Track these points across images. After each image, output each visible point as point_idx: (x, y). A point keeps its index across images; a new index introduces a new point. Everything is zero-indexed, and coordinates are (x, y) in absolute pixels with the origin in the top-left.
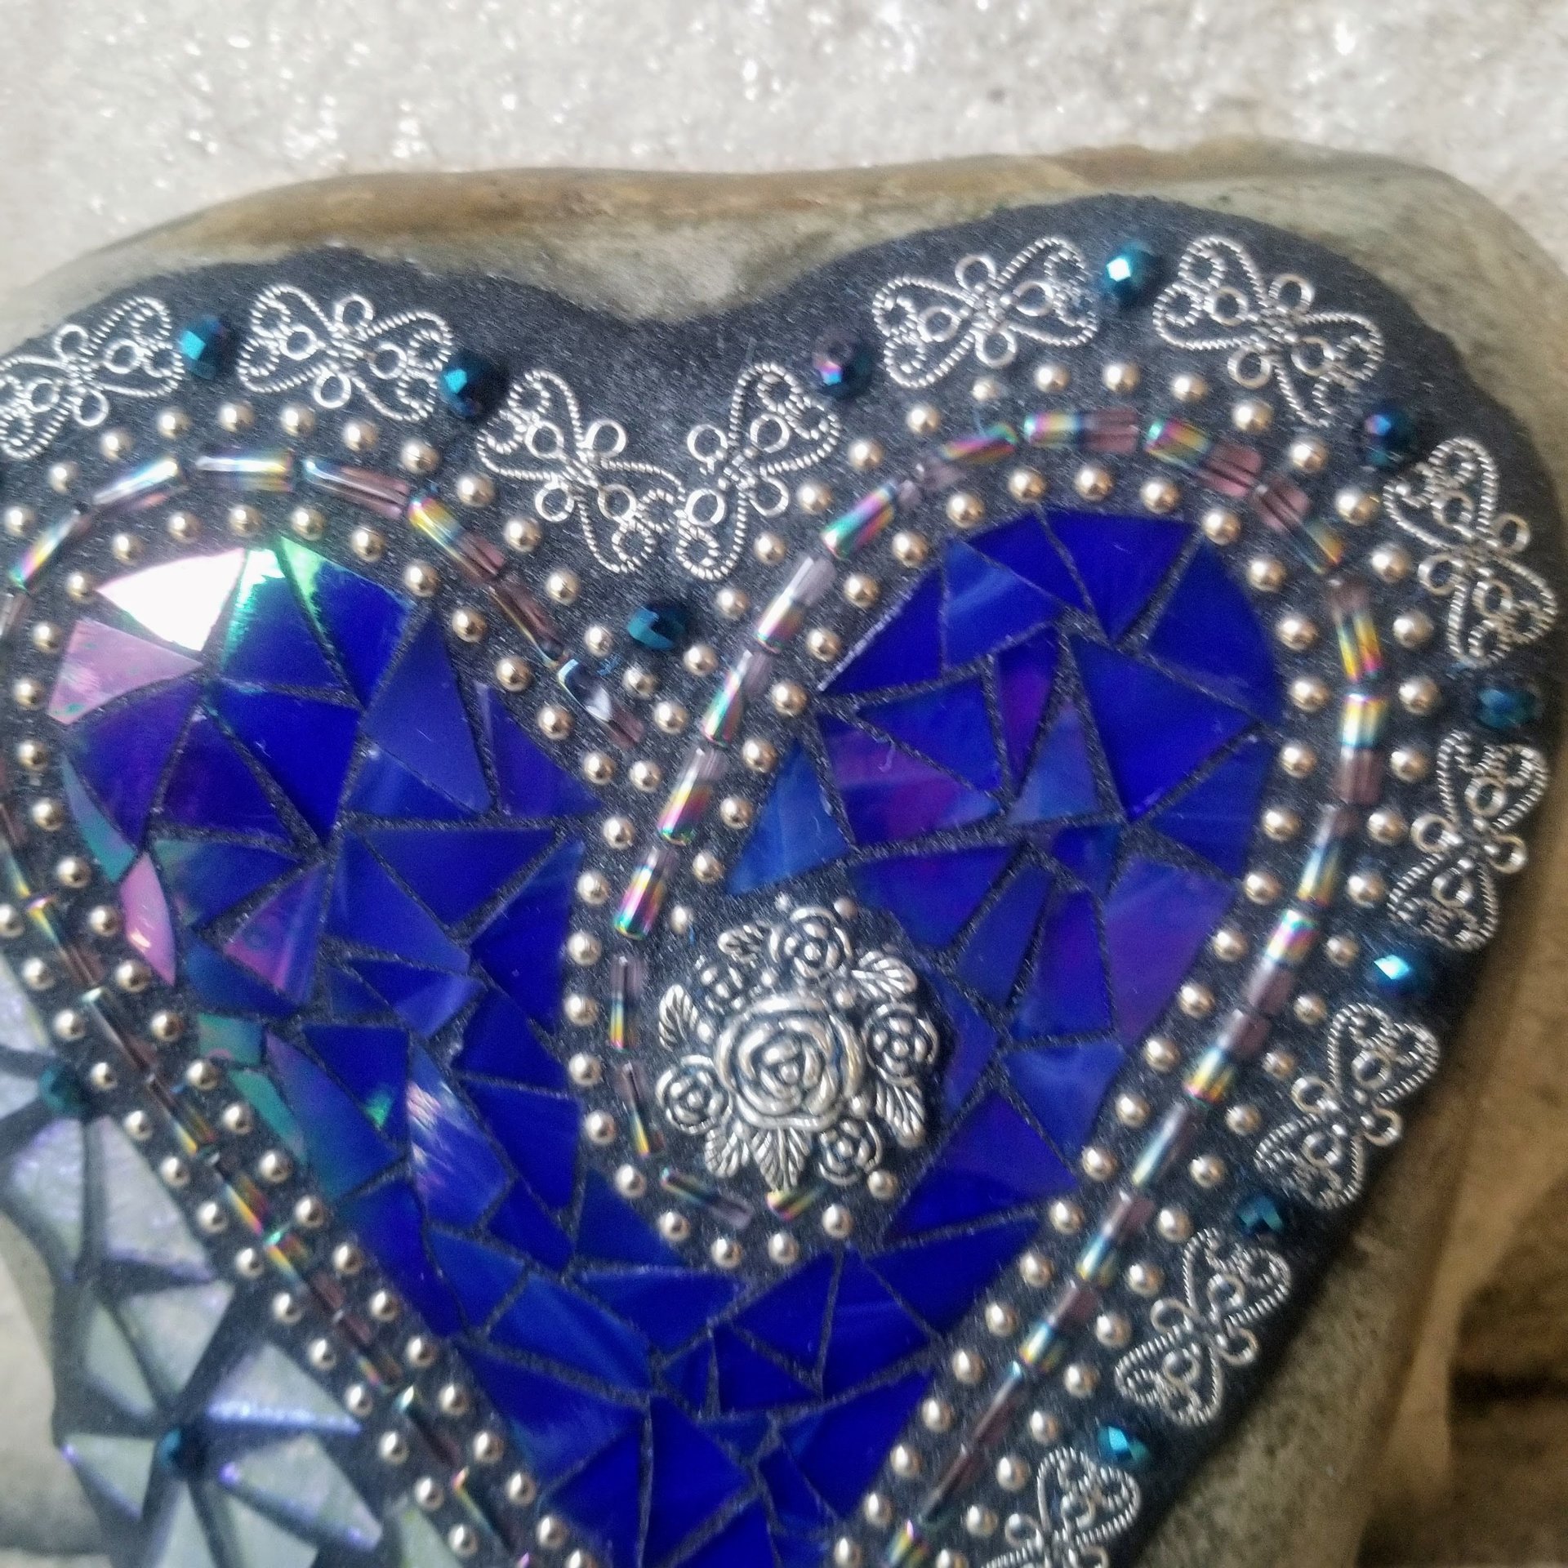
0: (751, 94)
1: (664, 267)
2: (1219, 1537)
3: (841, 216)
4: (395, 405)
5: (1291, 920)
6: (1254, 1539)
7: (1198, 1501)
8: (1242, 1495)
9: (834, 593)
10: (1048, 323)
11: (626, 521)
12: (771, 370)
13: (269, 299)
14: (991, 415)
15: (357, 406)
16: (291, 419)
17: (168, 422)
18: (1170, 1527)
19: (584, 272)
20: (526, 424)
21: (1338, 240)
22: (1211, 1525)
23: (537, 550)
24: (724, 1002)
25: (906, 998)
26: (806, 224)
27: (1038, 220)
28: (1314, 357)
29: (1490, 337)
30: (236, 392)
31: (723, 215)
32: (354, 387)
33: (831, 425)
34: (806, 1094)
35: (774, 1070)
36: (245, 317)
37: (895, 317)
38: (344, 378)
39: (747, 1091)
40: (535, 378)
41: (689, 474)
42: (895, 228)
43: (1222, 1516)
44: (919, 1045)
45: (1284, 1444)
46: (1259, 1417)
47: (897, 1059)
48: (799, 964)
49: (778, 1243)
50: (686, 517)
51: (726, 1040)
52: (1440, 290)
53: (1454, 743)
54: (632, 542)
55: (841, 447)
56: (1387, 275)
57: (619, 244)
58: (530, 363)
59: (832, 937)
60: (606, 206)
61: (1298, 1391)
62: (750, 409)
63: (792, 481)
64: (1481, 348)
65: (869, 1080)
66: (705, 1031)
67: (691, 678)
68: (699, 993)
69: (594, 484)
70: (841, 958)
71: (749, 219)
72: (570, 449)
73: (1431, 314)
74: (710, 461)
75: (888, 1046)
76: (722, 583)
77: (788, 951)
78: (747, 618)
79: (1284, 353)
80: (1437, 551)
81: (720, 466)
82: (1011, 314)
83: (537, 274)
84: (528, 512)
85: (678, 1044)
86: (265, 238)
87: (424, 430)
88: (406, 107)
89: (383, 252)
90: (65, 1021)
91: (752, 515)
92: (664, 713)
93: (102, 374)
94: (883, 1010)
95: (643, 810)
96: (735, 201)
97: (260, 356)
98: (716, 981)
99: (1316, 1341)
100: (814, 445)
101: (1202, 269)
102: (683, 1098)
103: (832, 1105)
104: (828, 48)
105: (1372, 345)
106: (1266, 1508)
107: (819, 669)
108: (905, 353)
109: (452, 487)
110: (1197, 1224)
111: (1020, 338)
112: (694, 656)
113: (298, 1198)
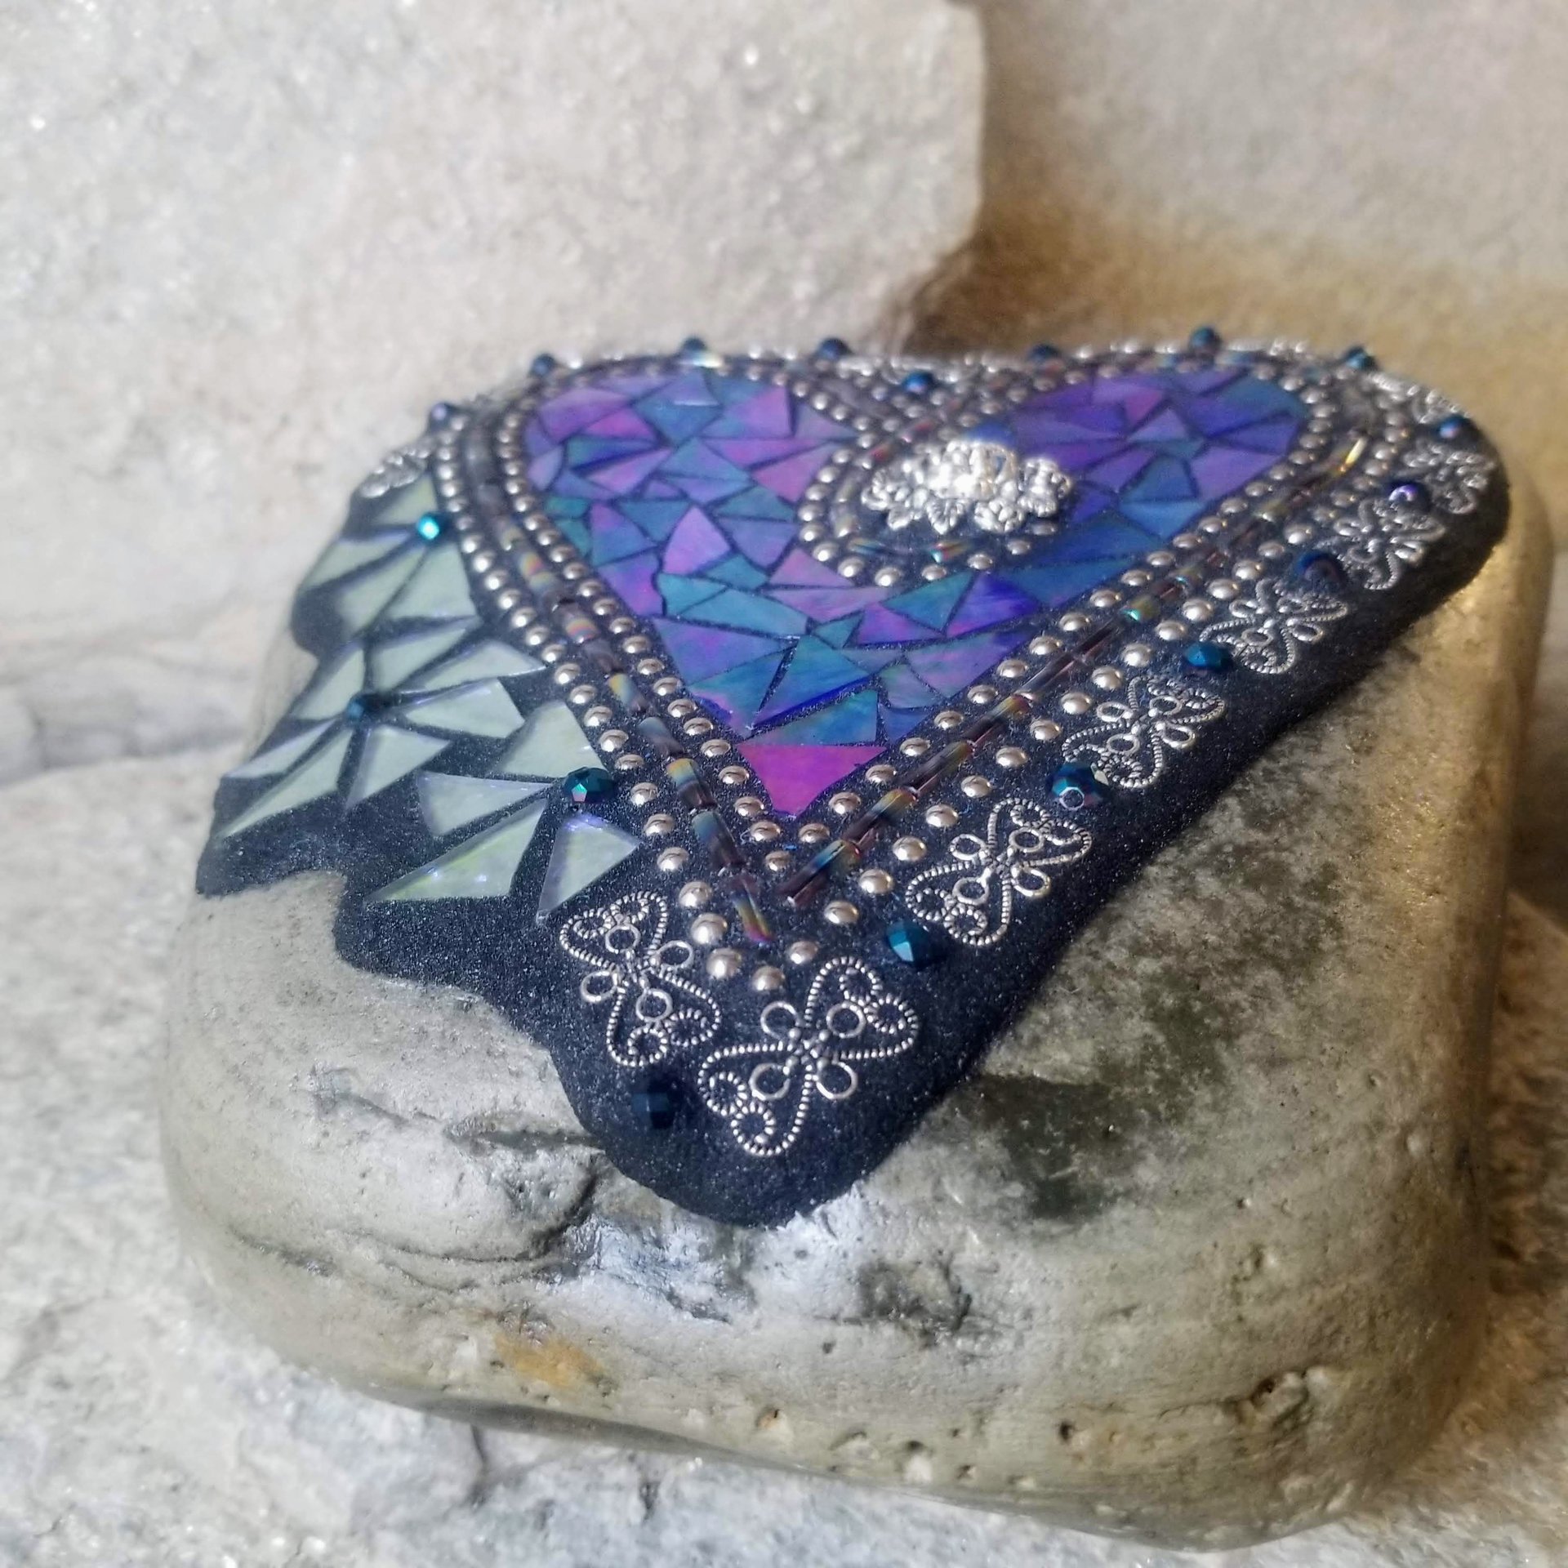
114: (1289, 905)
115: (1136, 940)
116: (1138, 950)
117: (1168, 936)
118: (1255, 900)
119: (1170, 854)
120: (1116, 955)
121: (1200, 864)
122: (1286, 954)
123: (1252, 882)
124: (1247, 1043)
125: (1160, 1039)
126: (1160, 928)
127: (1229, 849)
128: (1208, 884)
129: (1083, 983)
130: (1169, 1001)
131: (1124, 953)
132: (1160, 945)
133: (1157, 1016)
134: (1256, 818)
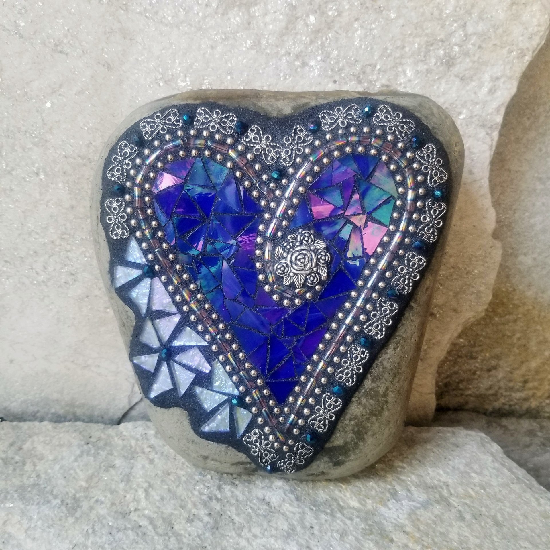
1: (277, 107)
2: (385, 368)
3: (312, 100)
4: (226, 131)
5: (398, 234)
6: (392, 369)
7: (380, 359)
8: (389, 359)
9: (312, 169)
10: (353, 119)
11: (271, 155)
12: (299, 127)
13: (199, 110)
14: (342, 136)
15: (218, 131)
16: (205, 133)
17: (180, 133)
18: (374, 365)
19: (262, 108)
20: (252, 135)
21: (407, 107)
22: (383, 365)
23: (253, 160)
24: (289, 249)
25: (324, 248)
26: (305, 101)
27: (350, 101)
28: (403, 127)
29: (435, 126)
30: (194, 128)
31: (288, 98)
32: (218, 128)
33: (311, 137)
34: (305, 266)
35: (300, 260)
36: (195, 113)
37: (324, 117)
38: (216, 126)
39: (294, 266)
40: (253, 127)
41: (284, 146)
42: (322, 102)
43: (385, 363)
44: (327, 258)
45: (397, 348)
46: (392, 341)
47: (323, 260)
48: (304, 242)
49: (297, 301)
50: (283, 154)
51: (289, 256)
52: (426, 117)
53: (429, 201)
54: (272, 158)
55: (313, 141)
56: (416, 114)
57: (268, 103)
58: (253, 124)
59: (310, 237)
60: (264, 96)
61: (400, 336)
62: (296, 134)
63: (304, 147)
64: (433, 128)
65: (317, 265)
66: (285, 255)
67: (283, 186)
68: (284, 248)
69: (265, 147)
70: (312, 241)
71: (294, 99)
72: (261, 140)
73: (424, 121)
74: (288, 143)
75: (321, 258)
76: (290, 166)
77: (302, 239)
78: (295, 173)
79: (397, 126)
80: (425, 164)
81: (290, 144)
82: (346, 118)
83: (252, 108)
84: (252, 152)
85: (279, 259)
86: (196, 99)
87: (232, 136)
88: (206, 78)
89: (221, 103)
90: (150, 256)
91: (296, 153)
92: (278, 193)
93: (165, 123)
94: (320, 251)
95: (273, 212)
96: (290, 96)
97: (198, 121)
98: (287, 245)
99: (403, 325)
100: (308, 141)
101: (382, 110)
102: (280, 268)
103: (310, 269)
104: (299, 70)
105: (413, 126)
106: (394, 362)
107: (308, 184)
108: (326, 124)
109: (237, 147)
110: (380, 296)
111: (348, 122)
112: (284, 181)
113: (197, 294)
114: (379, 401)
115: (351, 418)
116: (351, 420)
117: (356, 415)
118: (372, 402)
119: (357, 394)
120: (347, 422)
121: (362, 396)
122: (377, 413)
123: (372, 399)
124: (370, 433)
125: (354, 436)
126: (355, 413)
127: (368, 390)
128: (364, 400)
129: (341, 429)
130: (356, 429)
131: (348, 421)
132: (355, 418)
133: (354, 433)
134: (373, 381)
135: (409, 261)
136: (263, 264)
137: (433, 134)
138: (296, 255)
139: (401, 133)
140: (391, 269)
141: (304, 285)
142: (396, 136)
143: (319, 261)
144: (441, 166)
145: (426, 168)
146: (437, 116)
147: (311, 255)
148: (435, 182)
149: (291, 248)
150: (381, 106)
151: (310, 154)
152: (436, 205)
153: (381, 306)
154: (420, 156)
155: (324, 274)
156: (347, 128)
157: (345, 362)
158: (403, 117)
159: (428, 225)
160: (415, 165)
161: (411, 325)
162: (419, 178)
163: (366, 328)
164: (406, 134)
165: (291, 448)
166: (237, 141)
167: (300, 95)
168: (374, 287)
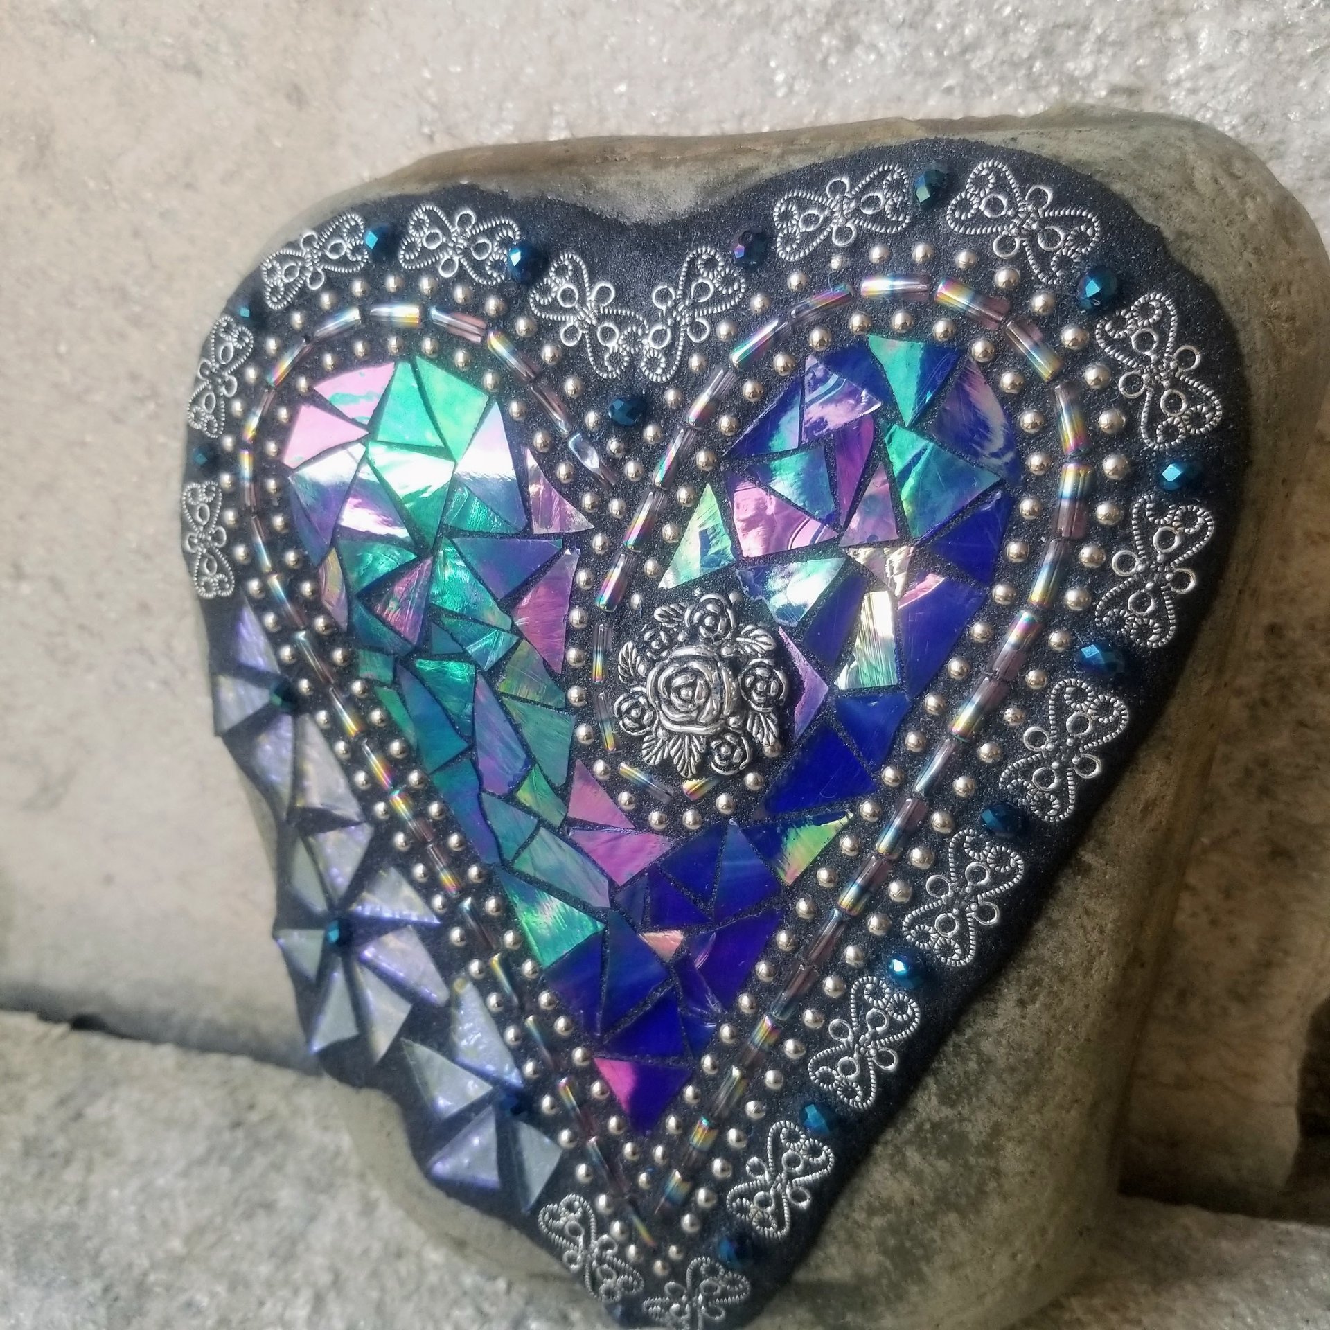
0: (780, 93)
1: (653, 191)
2: (986, 1062)
3: (767, 156)
4: (483, 274)
5: (1024, 617)
6: (1012, 1069)
7: (969, 1033)
8: (1001, 1033)
9: (736, 391)
10: (879, 218)
11: (612, 345)
12: (706, 252)
13: (419, 214)
14: (838, 277)
15: (462, 277)
16: (425, 284)
17: (358, 287)
18: (949, 1049)
19: (605, 194)
20: (558, 285)
21: (1086, 164)
22: (979, 1053)
23: (559, 365)
24: (657, 653)
25: (767, 654)
26: (744, 162)
27: (883, 154)
28: (1052, 238)
29: (1190, 228)
30: (396, 269)
31: (696, 159)
32: (461, 265)
33: (741, 285)
34: (700, 709)
35: (678, 691)
36: (405, 226)
37: (785, 216)
38: (456, 259)
39: (664, 708)
40: (565, 258)
41: (652, 315)
42: (797, 162)
43: (987, 1046)
44: (773, 685)
45: (1033, 1001)
46: (1013, 975)
47: (759, 694)
48: (702, 631)
49: (689, 817)
50: (648, 343)
51: (653, 673)
52: (1158, 196)
53: (1144, 500)
54: (616, 359)
55: (747, 298)
56: (1117, 187)
57: (629, 177)
58: (563, 248)
59: (723, 613)
60: (627, 155)
61: (1041, 961)
62: (692, 274)
63: (714, 320)
64: (1181, 235)
65: (742, 707)
66: (641, 669)
67: (647, 447)
68: (642, 647)
69: (594, 322)
70: (727, 628)
71: (712, 160)
72: (583, 302)
73: (1147, 211)
74: (664, 308)
75: (753, 684)
76: (668, 384)
77: (695, 621)
78: (682, 406)
79: (1032, 236)
80: (1130, 369)
81: (670, 311)
82: (856, 213)
83: (578, 196)
84: (556, 341)
85: (630, 680)
86: (426, 180)
87: (499, 290)
88: (557, 108)
89: (491, 186)
90: (286, 652)
91: (687, 340)
92: (631, 468)
93: (323, 259)
94: (754, 661)
95: (616, 530)
96: (705, 150)
97: (411, 247)
98: (652, 638)
99: (1053, 925)
100: (730, 297)
101: (980, 182)
102: (628, 711)
103: (716, 720)
105: (1093, 230)
106: (1021, 1046)
107: (725, 439)
108: (789, 239)
109: (513, 326)
110: (957, 823)
111: (859, 228)
112: (650, 432)
113: (411, 770)
114: (966, 1165)
115: (869, 1204)
116: (871, 1212)
117: (890, 1199)
118: (943, 1166)
119: (890, 1134)
120: (860, 1216)
121: (908, 1142)
122: (964, 1201)
123: (942, 1154)
124: (939, 1261)
125: (888, 1263)
126: (884, 1194)
127: (927, 1126)
128: (914, 1157)
129: (842, 1235)
130: (892, 1242)
131: (864, 1215)
132: (886, 1207)
133: (885, 1252)
134: (946, 1098)
135: (1062, 711)
136: (589, 695)
137: (1177, 255)
138: (669, 671)
139: (1043, 258)
140: (999, 735)
141: (703, 769)
142: (1025, 270)
143: (750, 697)
144: (1196, 374)
145: (1132, 383)
146: (1206, 189)
147: (720, 676)
148: (1170, 432)
149: (664, 647)
150: (982, 168)
151: (734, 341)
152: (1173, 516)
153: (963, 859)
154: (1110, 342)
155: (767, 738)
156: (857, 250)
157: (840, 1031)
158: (1058, 203)
159: (1137, 585)
160: (1091, 374)
161: (1083, 927)
162: (1105, 419)
163: (911, 926)
164: (1064, 262)
165: (676, 1271)
166: (514, 304)
167: (735, 145)
168: (938, 792)
